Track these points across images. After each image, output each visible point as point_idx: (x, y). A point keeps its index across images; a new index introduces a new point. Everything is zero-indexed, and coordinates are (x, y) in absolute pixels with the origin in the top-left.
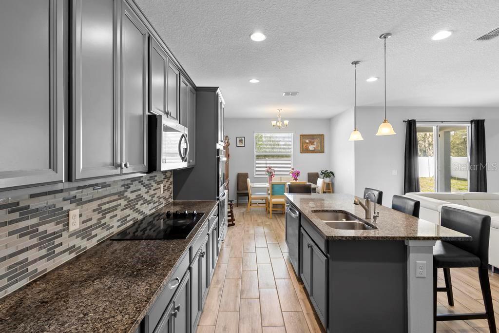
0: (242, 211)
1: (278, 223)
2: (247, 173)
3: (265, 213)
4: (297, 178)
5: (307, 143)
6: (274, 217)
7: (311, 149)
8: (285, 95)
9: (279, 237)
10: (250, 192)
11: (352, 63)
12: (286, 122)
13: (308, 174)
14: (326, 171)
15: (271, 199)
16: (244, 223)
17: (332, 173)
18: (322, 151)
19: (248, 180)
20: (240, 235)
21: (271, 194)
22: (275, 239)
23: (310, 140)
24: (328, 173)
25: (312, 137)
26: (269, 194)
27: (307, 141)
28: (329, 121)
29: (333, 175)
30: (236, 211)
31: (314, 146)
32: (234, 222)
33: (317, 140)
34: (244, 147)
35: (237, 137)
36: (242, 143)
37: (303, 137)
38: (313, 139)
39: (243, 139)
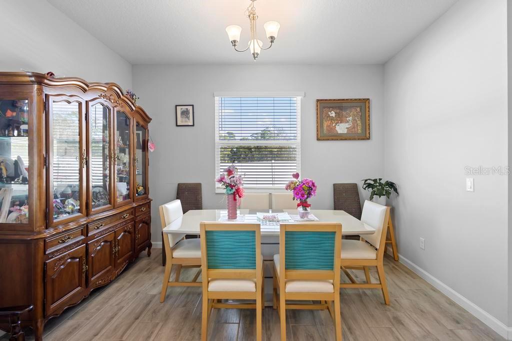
2: (200, 185)
4: (309, 201)
5: (332, 119)
7: (340, 131)
13: (334, 185)
14: (375, 181)
17: (391, 185)
18: (365, 136)
23: (338, 111)
24: (380, 184)
25: (340, 106)
27: (333, 114)
29: (396, 190)
31: (347, 125)
33: (353, 112)
34: (192, 127)
35: (176, 106)
36: (188, 118)
37: (323, 105)
38: (341, 108)
39: (190, 108)
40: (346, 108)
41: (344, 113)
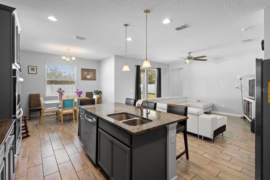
0: (35, 123)
1: (69, 127)
2: (39, 94)
3: (56, 121)
4: (81, 95)
5: (86, 74)
6: (64, 123)
7: (88, 78)
8: (76, 38)
9: (72, 137)
10: (43, 107)
11: (124, 25)
12: (74, 59)
13: (86, 93)
14: (97, 91)
15: (62, 111)
16: (39, 133)
17: (100, 92)
18: (94, 79)
19: (41, 98)
20: (36, 144)
21: (62, 108)
22: (69, 139)
23: (87, 72)
25: (88, 70)
26: (60, 108)
27: (86, 73)
28: (99, 62)
29: (101, 93)
30: (29, 124)
31: (90, 76)
32: (29, 134)
33: (91, 73)
34: (36, 74)
35: (29, 66)
36: (34, 71)
37: (83, 70)
38: (88, 71)
39: (35, 68)
40: (89, 72)
41: (89, 73)
